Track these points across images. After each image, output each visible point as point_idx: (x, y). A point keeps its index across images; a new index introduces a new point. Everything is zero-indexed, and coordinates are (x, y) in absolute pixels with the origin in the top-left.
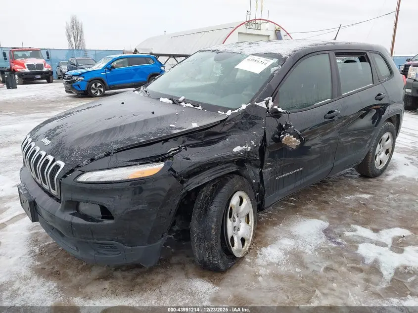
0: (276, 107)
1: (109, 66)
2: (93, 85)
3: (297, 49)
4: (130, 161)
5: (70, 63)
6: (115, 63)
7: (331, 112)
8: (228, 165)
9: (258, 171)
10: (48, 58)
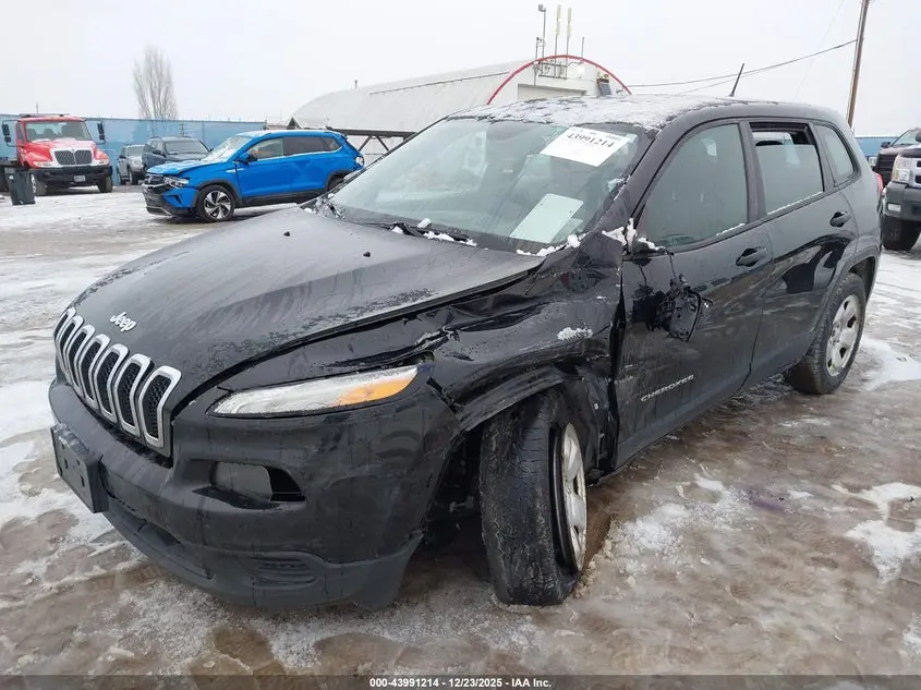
0: (643, 240)
1: (244, 156)
2: (209, 196)
3: (675, 114)
4: (338, 364)
5: (148, 148)
6: (256, 148)
7: (749, 252)
8: (544, 370)
9: (604, 383)
10: (102, 138)
